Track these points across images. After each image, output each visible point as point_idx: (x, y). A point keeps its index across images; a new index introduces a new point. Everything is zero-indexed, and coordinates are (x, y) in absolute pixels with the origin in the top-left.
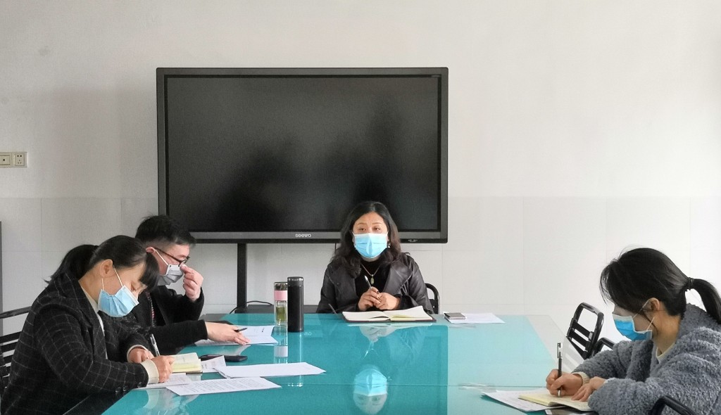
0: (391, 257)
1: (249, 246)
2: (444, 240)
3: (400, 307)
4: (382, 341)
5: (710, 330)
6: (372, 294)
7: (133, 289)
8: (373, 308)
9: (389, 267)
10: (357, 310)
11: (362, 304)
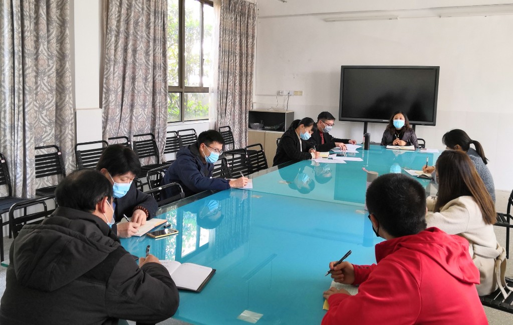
0: (405, 129)
1: (368, 123)
2: (434, 125)
3: (406, 145)
4: (400, 156)
5: (474, 156)
6: (397, 140)
7: (309, 132)
8: (397, 145)
9: (404, 133)
10: (392, 145)
11: (394, 143)
